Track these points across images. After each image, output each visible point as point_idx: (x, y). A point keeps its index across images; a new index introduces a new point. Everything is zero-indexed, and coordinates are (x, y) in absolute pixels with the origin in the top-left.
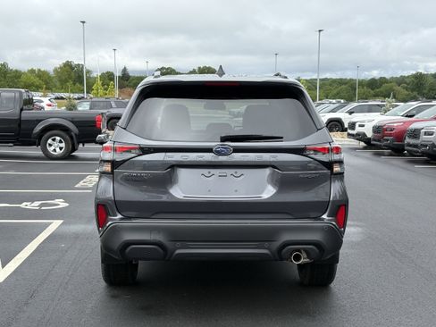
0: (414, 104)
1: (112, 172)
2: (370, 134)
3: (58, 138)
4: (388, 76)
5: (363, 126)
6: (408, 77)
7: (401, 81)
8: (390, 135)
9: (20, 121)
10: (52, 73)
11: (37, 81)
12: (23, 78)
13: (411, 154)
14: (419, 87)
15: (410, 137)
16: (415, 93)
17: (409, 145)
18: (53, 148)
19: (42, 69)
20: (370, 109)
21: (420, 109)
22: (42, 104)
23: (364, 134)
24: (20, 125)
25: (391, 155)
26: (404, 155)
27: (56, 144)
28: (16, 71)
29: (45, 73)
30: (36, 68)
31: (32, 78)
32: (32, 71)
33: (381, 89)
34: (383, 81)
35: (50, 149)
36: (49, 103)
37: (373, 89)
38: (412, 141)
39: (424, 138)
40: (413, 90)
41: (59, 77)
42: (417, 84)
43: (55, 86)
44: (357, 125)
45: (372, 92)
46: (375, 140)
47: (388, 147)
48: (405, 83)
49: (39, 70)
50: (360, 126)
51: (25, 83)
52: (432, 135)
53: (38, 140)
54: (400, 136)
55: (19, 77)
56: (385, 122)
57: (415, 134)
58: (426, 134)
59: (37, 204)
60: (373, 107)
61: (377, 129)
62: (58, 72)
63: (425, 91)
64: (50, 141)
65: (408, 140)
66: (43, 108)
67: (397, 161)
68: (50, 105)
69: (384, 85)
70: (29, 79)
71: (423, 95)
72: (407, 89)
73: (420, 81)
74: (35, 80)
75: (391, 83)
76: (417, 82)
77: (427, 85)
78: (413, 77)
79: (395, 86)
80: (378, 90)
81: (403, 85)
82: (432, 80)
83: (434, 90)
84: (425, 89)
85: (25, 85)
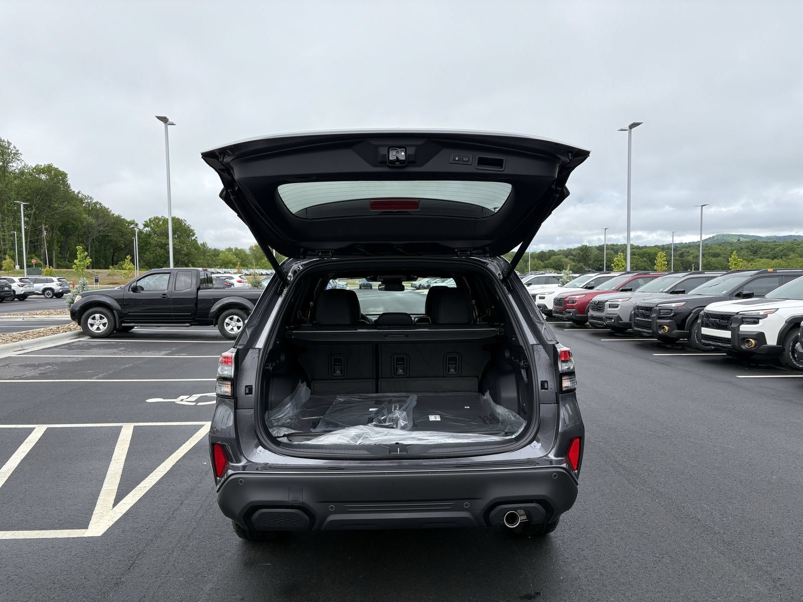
0: (594, 276)
2: (550, 306)
3: (236, 317)
4: (556, 248)
5: (544, 298)
6: (574, 249)
7: (568, 253)
8: (572, 307)
9: (196, 301)
10: (248, 252)
11: (234, 258)
12: (221, 256)
13: (594, 326)
14: (585, 259)
15: (593, 309)
16: (581, 264)
17: (593, 317)
18: (230, 327)
19: (239, 248)
20: (547, 281)
21: (599, 281)
22: (232, 281)
23: (545, 307)
24: (196, 304)
25: (572, 327)
26: (586, 327)
27: (233, 323)
28: (215, 250)
29: (242, 251)
30: (233, 247)
31: (230, 256)
32: (230, 250)
33: (550, 261)
34: (552, 253)
35: (228, 329)
36: (240, 279)
37: (543, 261)
38: (596, 314)
39: (608, 310)
40: (579, 261)
41: (255, 255)
43: (251, 263)
44: (537, 297)
45: (542, 264)
46: (556, 312)
47: (569, 319)
48: (572, 255)
49: (236, 249)
50: (541, 298)
51: (223, 260)
52: (617, 307)
53: (215, 319)
54: (583, 308)
55: (218, 255)
56: (567, 295)
57: (599, 306)
58: (610, 306)
59: (195, 397)
60: (550, 279)
61: (559, 302)
62: (253, 250)
63: (590, 262)
64: (227, 320)
65: (591, 313)
66: (233, 285)
67: (580, 334)
68: (240, 282)
69: (552, 257)
70: (227, 257)
71: (589, 266)
72: (573, 260)
73: (585, 253)
74: (232, 258)
75: (559, 255)
76: (583, 254)
77: (592, 257)
78: (579, 250)
79: (563, 258)
80: (547, 262)
81: (570, 257)
82: (596, 252)
83: (598, 261)
84: (590, 260)
85: (223, 263)
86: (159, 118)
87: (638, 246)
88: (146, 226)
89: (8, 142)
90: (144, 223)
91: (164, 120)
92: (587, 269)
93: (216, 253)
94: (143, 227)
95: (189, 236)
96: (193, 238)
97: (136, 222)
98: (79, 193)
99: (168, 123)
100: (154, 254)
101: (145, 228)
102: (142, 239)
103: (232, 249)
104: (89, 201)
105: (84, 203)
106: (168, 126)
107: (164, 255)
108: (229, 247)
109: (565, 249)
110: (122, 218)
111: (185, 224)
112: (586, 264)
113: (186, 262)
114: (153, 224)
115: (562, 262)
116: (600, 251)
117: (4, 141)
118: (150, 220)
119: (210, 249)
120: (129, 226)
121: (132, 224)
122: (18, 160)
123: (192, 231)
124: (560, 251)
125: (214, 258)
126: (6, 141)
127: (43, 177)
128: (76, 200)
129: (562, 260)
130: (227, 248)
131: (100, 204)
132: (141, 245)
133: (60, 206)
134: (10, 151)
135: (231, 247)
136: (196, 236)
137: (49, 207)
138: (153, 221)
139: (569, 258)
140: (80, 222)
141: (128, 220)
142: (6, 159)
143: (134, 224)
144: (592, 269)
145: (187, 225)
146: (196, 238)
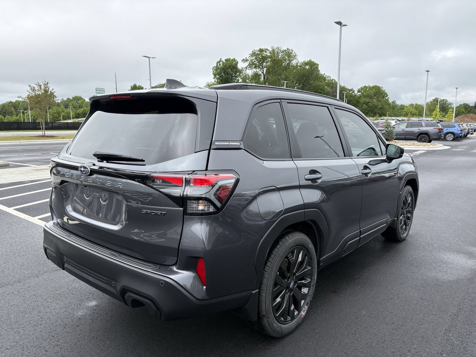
11: (414, 111)
12: (405, 109)
19: (418, 104)
29: (420, 106)
30: (414, 103)
31: (411, 109)
41: (429, 108)
49: (416, 104)
55: (403, 109)
62: (429, 105)
70: (409, 110)
74: (412, 110)
85: (406, 114)
86: (336, 23)
88: (358, 92)
89: (292, 50)
90: (358, 90)
91: (339, 23)
93: (402, 107)
94: (357, 92)
95: (383, 97)
96: (387, 98)
97: (354, 89)
98: (324, 74)
99: (342, 25)
100: (361, 109)
101: (358, 93)
102: (356, 99)
103: (413, 105)
104: (329, 79)
105: (326, 80)
106: (342, 27)
107: (367, 109)
108: (411, 103)
110: (346, 87)
111: (382, 90)
113: (380, 113)
114: (363, 90)
117: (290, 50)
118: (361, 88)
119: (398, 105)
120: (349, 92)
121: (351, 91)
122: (296, 59)
123: (386, 93)
125: (400, 111)
126: (291, 49)
127: (307, 67)
128: (322, 78)
130: (410, 104)
131: (334, 80)
132: (355, 103)
133: (314, 82)
134: (292, 54)
135: (413, 104)
136: (388, 97)
137: (308, 83)
138: (363, 89)
140: (323, 91)
141: (350, 89)
142: (290, 59)
143: (352, 91)
145: (383, 90)
146: (388, 98)
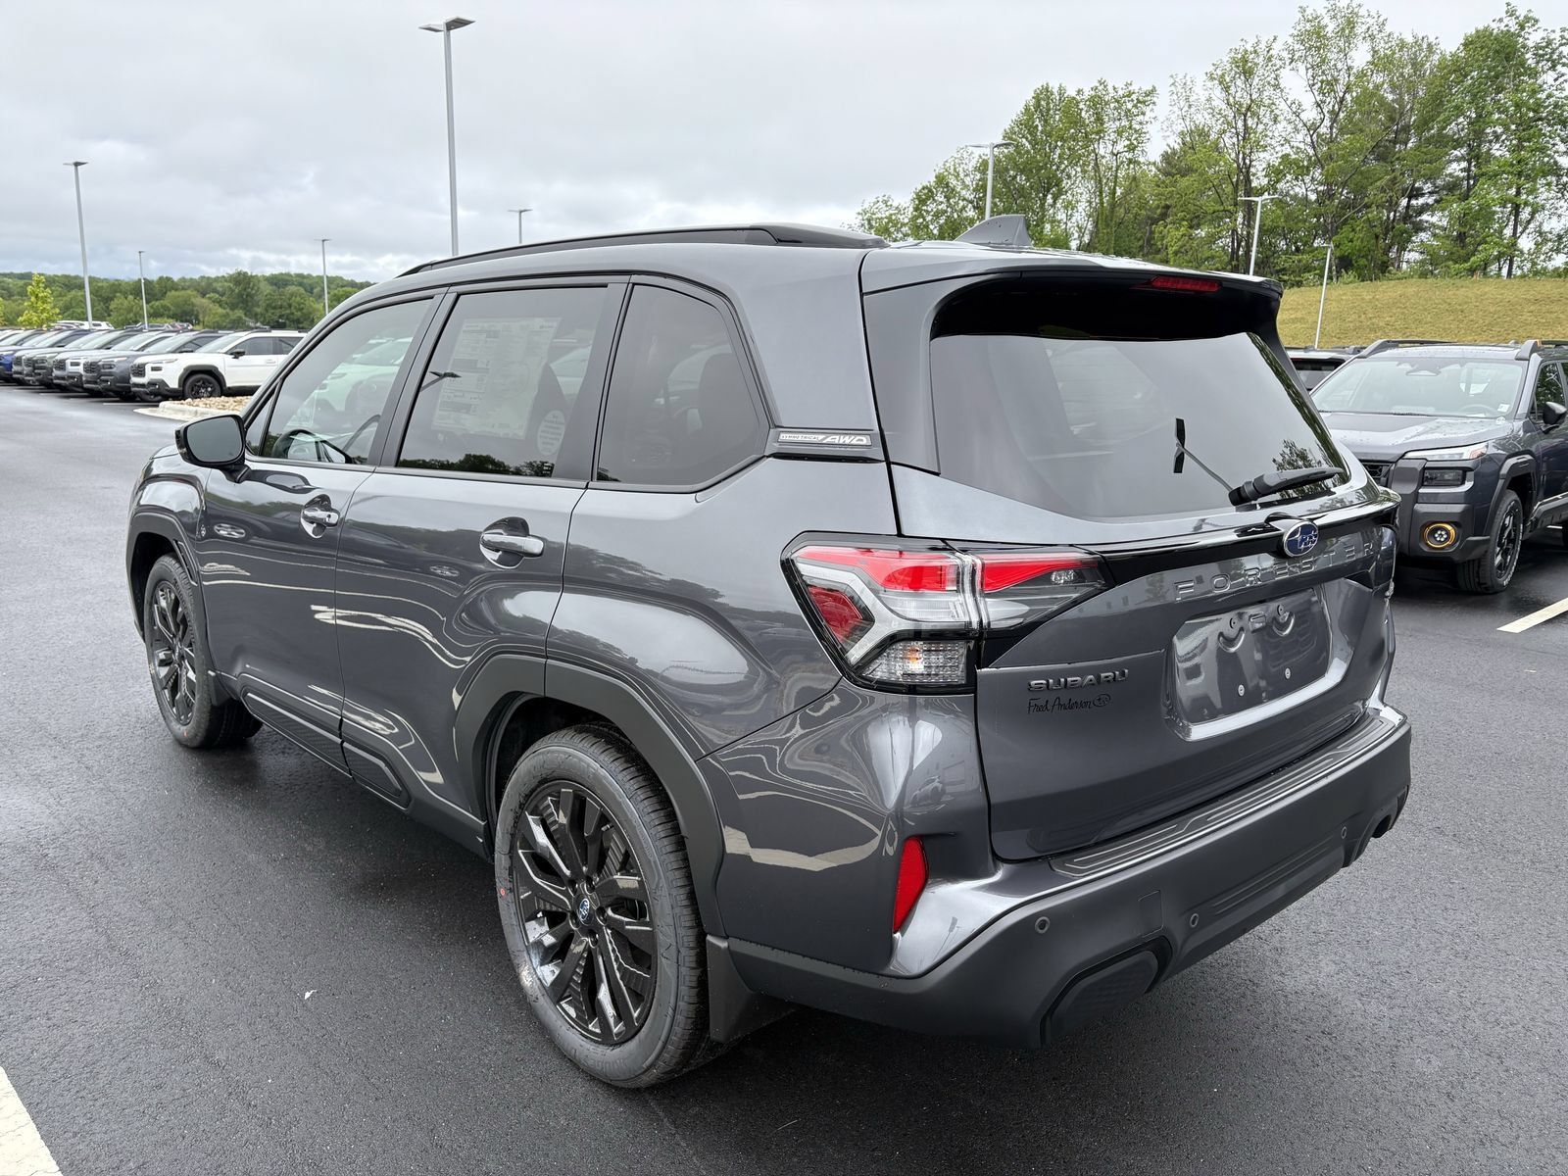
1: (971, 685)
6: (217, 279)
7: (205, 287)
14: (245, 302)
16: (239, 313)
33: (166, 302)
40: (233, 307)
42: (240, 295)
48: (215, 291)
63: (258, 310)
69: (168, 293)
71: (255, 317)
72: (220, 303)
73: (245, 289)
75: (183, 289)
76: (240, 292)
77: (261, 298)
78: (230, 281)
79: (195, 297)
80: (157, 303)
81: (212, 295)
82: (266, 289)
83: (275, 308)
84: (258, 306)
87: (352, 281)
92: (252, 325)
109: (196, 277)
112: (249, 313)
115: (193, 305)
116: (274, 287)
124: (183, 279)
129: (193, 300)
139: (210, 298)
144: (262, 323)
